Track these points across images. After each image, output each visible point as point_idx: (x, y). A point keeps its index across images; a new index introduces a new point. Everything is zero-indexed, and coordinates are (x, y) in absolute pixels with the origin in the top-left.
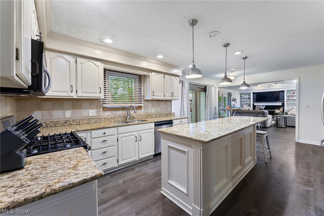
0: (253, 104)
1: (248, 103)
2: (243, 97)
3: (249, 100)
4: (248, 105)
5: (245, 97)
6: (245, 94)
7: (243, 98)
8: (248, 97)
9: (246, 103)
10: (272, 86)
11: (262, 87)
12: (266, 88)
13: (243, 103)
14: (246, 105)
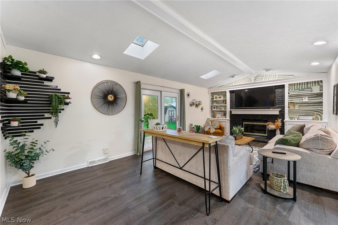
0: (231, 112)
1: (223, 109)
2: (215, 99)
3: (224, 105)
4: (223, 113)
5: (218, 99)
6: (217, 93)
7: (216, 101)
8: (222, 99)
9: (220, 110)
10: (261, 77)
11: (244, 80)
12: (251, 81)
13: (215, 110)
14: (219, 113)
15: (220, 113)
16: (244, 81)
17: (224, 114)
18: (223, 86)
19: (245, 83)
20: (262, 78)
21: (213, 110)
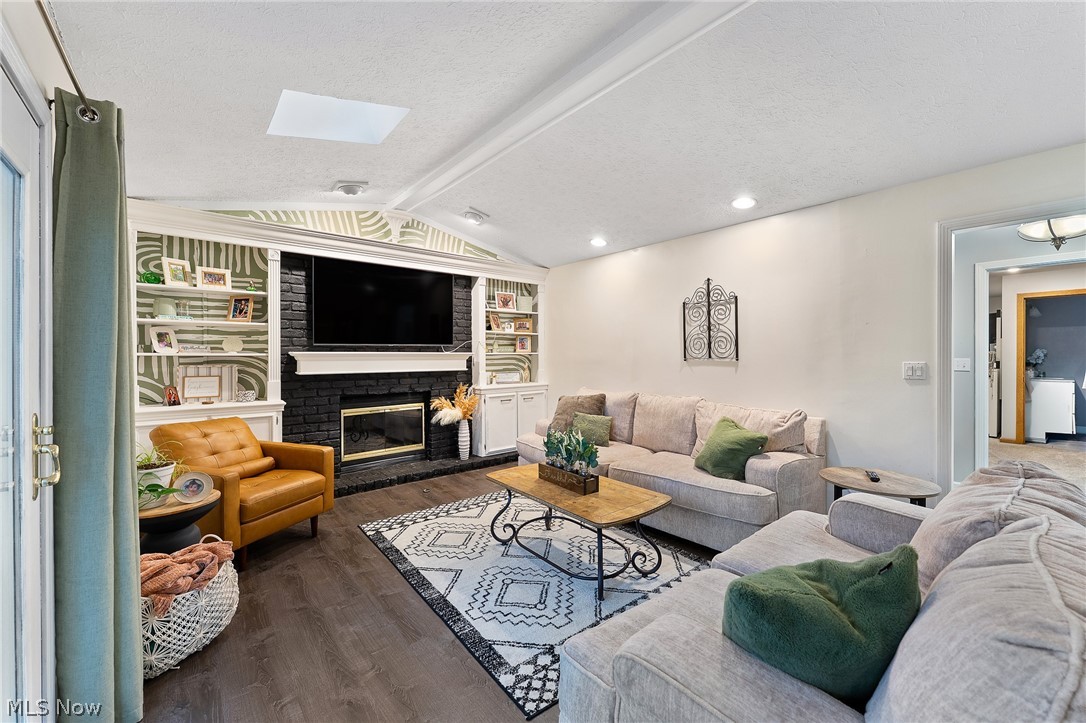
0: (289, 364)
1: (233, 349)
2: (171, 283)
3: (244, 323)
4: (230, 373)
5: (203, 286)
6: (192, 249)
7: (179, 300)
8: (227, 288)
9: (205, 352)
10: (421, 230)
11: (360, 221)
12: (388, 233)
13: (172, 352)
14: (203, 369)
15: (215, 370)
16: (360, 227)
17: (241, 381)
18: (244, 213)
19: (361, 233)
20: (425, 238)
21: (161, 350)
